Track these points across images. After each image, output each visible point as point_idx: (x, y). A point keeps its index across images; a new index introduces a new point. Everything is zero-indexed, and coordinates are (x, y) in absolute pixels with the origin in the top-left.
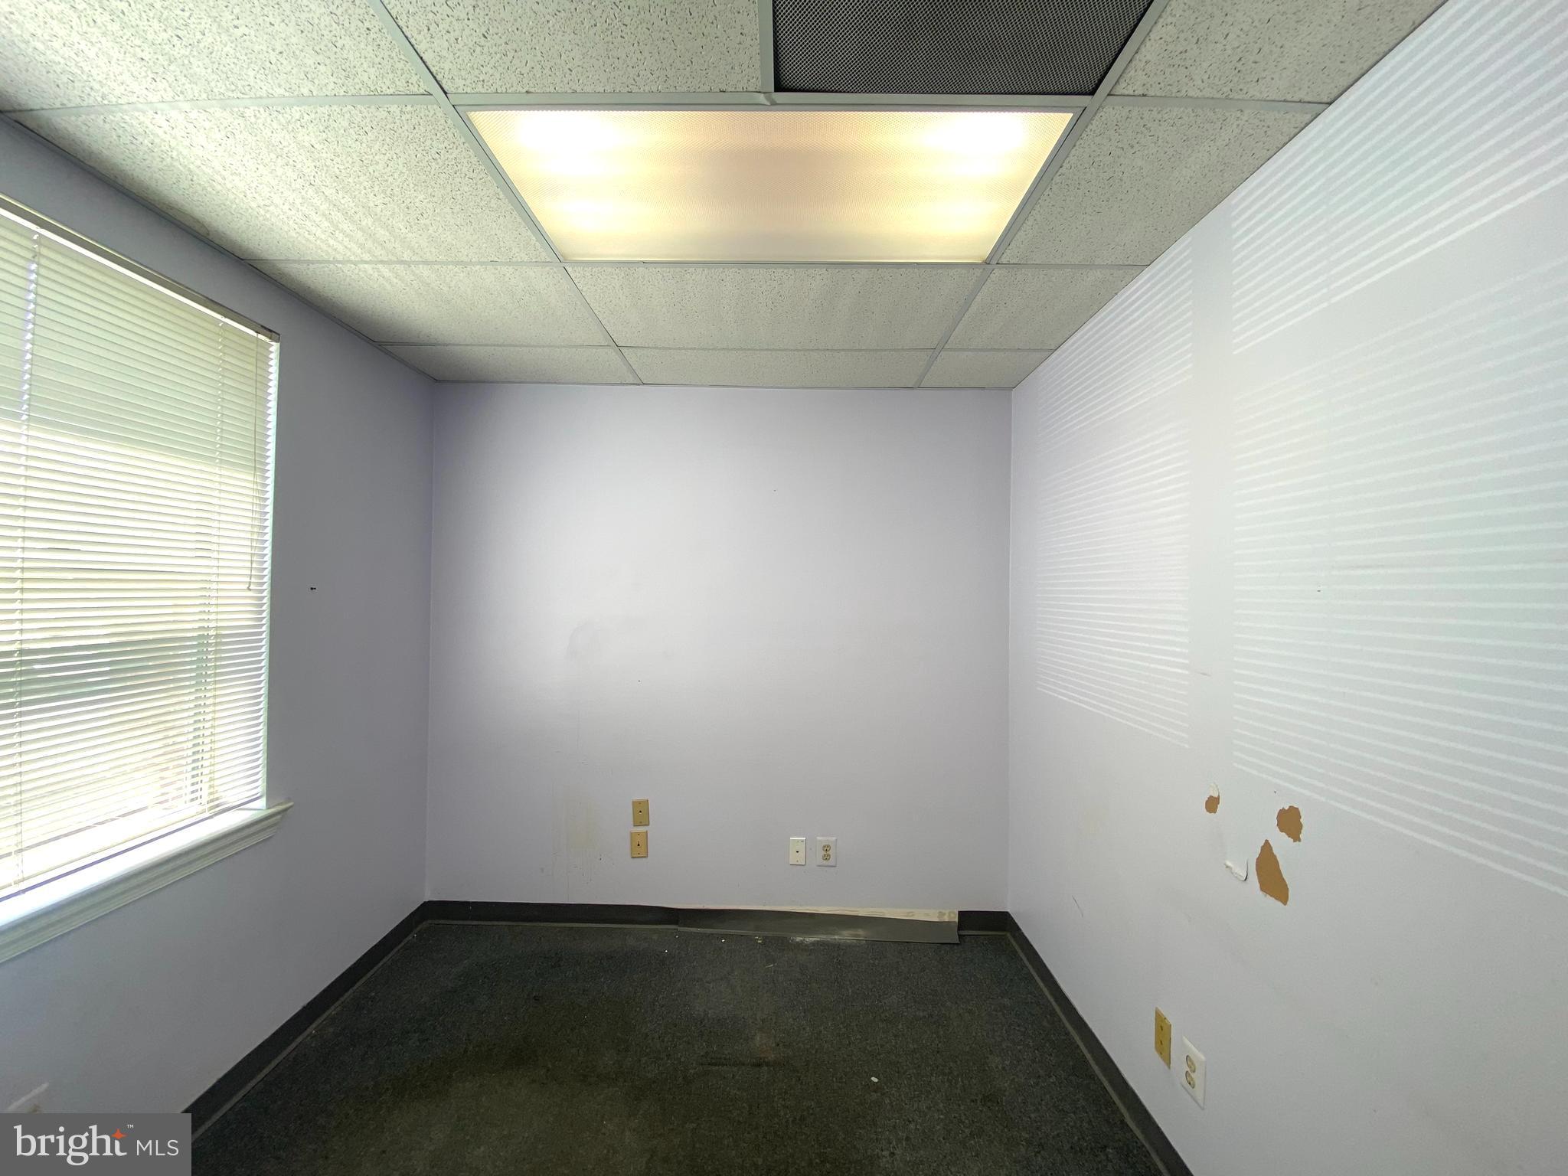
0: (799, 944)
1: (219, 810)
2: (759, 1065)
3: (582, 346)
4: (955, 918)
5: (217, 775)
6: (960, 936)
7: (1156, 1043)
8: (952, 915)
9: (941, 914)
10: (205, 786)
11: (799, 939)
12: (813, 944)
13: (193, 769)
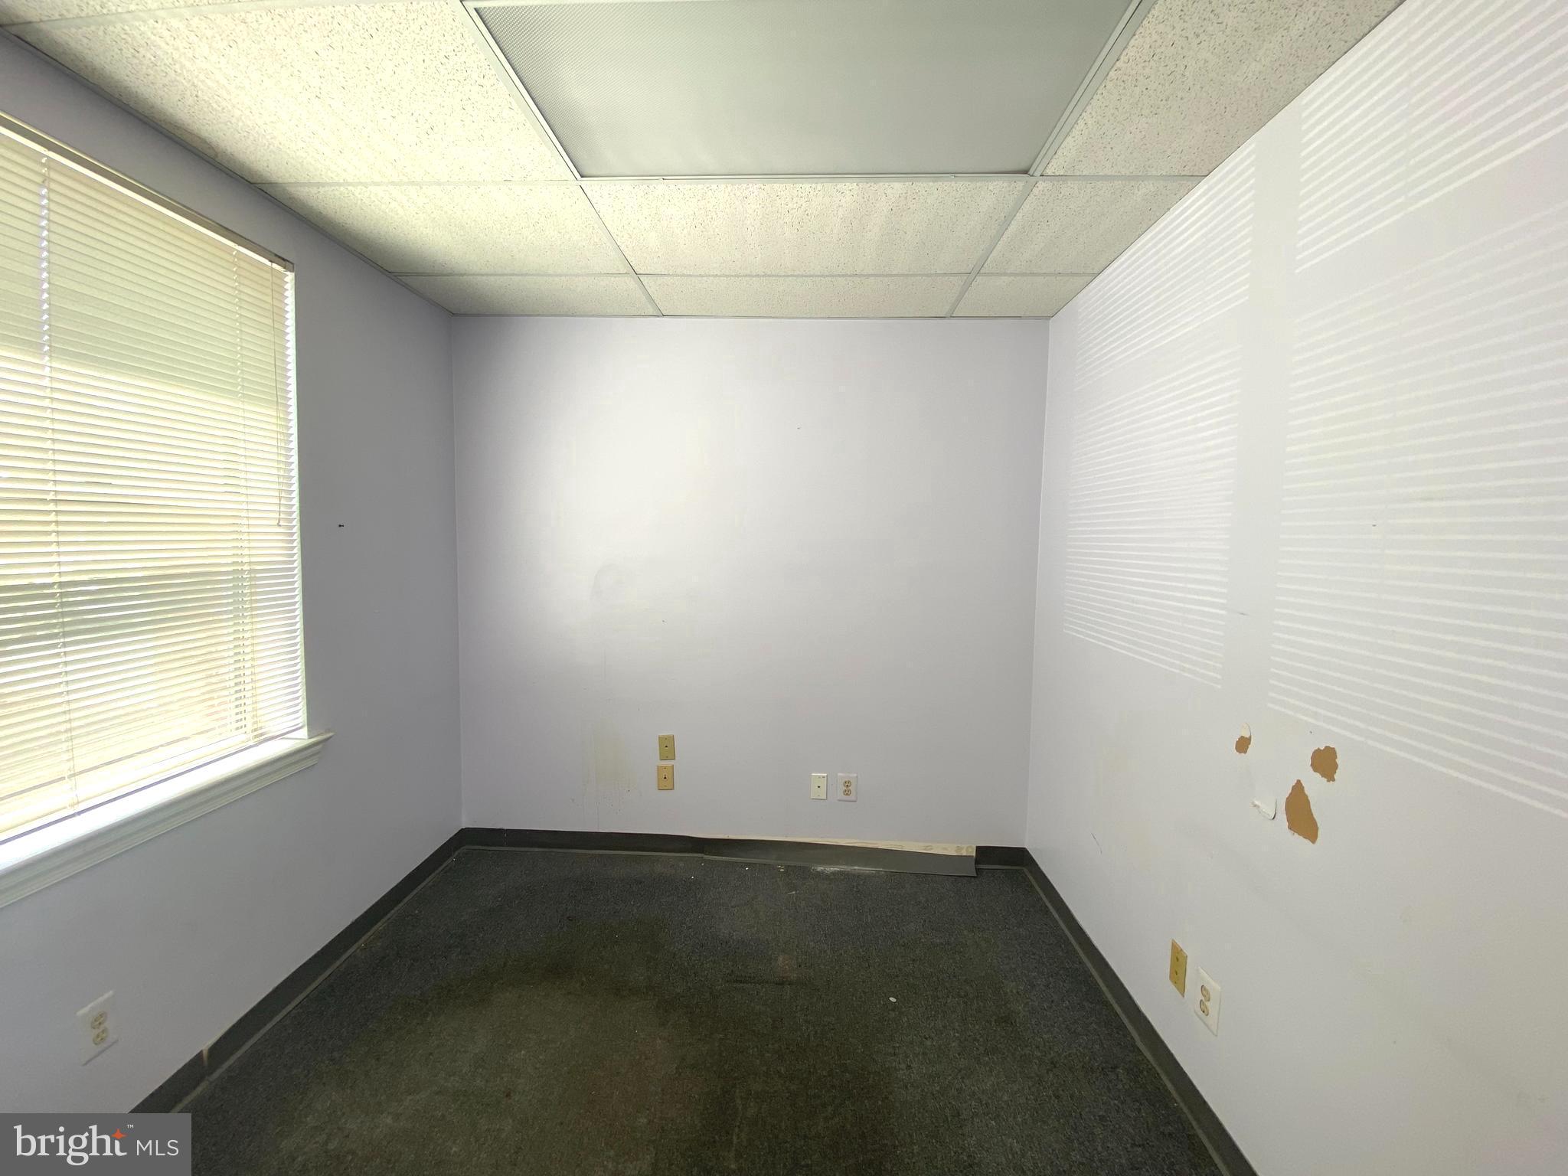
0: (819, 874)
1: (264, 739)
2: (782, 983)
3: (600, 274)
4: (973, 852)
5: (259, 705)
6: (977, 870)
7: (1171, 973)
8: (970, 850)
9: (959, 849)
10: (248, 716)
11: (820, 869)
12: (834, 873)
13: (237, 699)
